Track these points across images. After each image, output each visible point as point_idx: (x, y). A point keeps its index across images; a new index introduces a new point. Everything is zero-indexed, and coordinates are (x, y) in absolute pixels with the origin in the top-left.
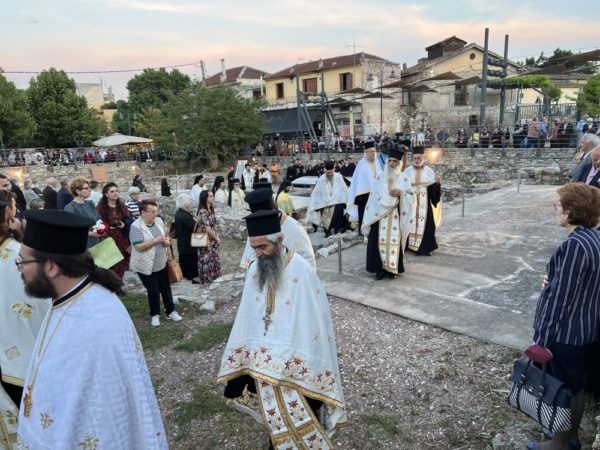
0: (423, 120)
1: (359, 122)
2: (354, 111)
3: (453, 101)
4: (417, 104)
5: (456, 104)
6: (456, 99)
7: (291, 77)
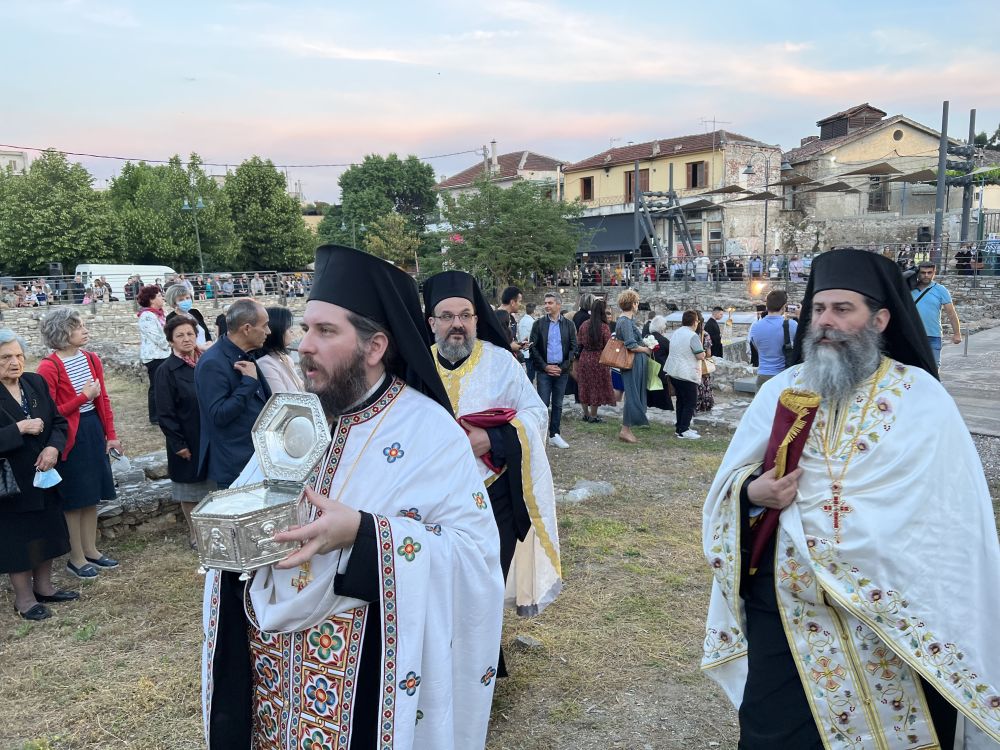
0: (817, 234)
1: (716, 235)
2: (710, 219)
3: (865, 204)
4: (808, 210)
5: (870, 209)
6: (871, 201)
7: (607, 168)
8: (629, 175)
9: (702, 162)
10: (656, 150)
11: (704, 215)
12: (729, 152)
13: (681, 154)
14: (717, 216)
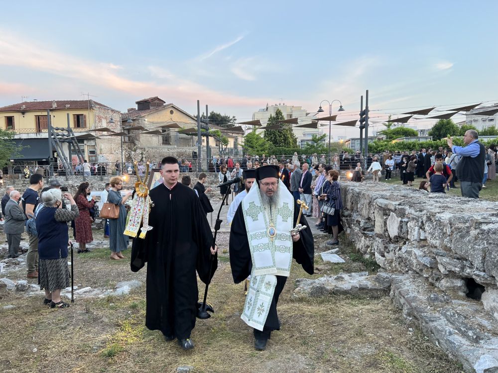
0: (142, 154)
1: (92, 152)
2: (89, 144)
3: (161, 141)
4: (136, 142)
5: (163, 143)
6: (163, 140)
7: (23, 112)
8: (38, 118)
9: (82, 115)
10: (55, 106)
11: (85, 142)
12: (96, 111)
13: (69, 109)
14: (92, 143)
